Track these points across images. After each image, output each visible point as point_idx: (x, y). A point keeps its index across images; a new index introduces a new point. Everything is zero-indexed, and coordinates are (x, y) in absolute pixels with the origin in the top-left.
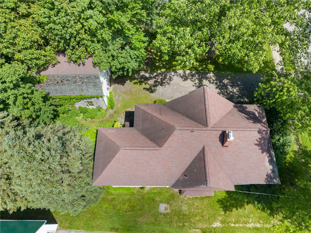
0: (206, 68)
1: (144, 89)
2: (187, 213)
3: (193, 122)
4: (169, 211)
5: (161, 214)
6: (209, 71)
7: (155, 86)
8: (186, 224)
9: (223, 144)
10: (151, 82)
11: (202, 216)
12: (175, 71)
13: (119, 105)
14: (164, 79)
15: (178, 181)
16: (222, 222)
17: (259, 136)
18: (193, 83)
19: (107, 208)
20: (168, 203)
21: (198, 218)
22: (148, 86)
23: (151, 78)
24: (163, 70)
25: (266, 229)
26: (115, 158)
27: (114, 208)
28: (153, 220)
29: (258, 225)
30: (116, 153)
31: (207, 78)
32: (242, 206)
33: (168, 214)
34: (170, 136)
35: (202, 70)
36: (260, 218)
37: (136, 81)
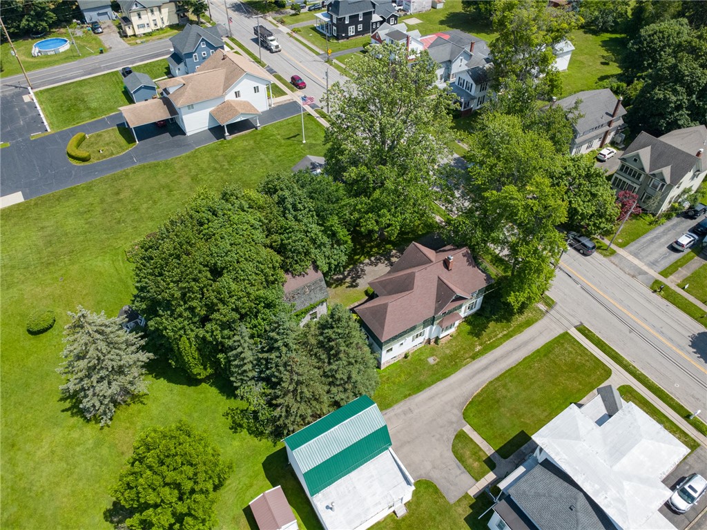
0: (386, 249)
1: (347, 287)
2: (452, 353)
4: (438, 360)
5: (434, 365)
6: (391, 250)
7: (354, 281)
8: (457, 360)
9: (448, 269)
10: (348, 280)
11: (464, 349)
12: (361, 263)
14: (358, 273)
15: (436, 308)
16: (480, 345)
17: (466, 258)
18: (384, 265)
20: (433, 356)
21: (462, 352)
22: (347, 285)
23: (345, 278)
24: (351, 266)
25: (511, 331)
26: (388, 312)
28: (431, 372)
29: (505, 332)
30: (386, 309)
31: (393, 256)
32: (486, 327)
33: (438, 362)
34: (414, 279)
35: (384, 251)
36: (503, 327)
37: (334, 285)
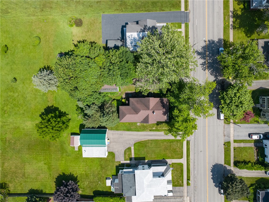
2: (146, 125)
3: (146, 108)
4: (140, 125)
5: (138, 126)
8: (145, 128)
9: (153, 113)
13: (123, 90)
15: (142, 121)
16: (156, 128)
17: (163, 112)
19: (121, 124)
21: (149, 127)
27: (124, 124)
28: (135, 127)
29: (166, 129)
30: (126, 115)
33: (140, 126)
36: (167, 127)
